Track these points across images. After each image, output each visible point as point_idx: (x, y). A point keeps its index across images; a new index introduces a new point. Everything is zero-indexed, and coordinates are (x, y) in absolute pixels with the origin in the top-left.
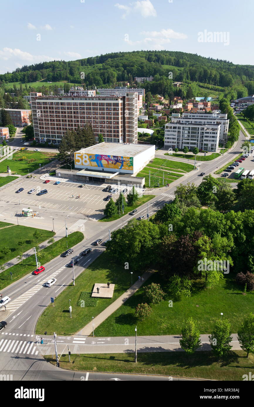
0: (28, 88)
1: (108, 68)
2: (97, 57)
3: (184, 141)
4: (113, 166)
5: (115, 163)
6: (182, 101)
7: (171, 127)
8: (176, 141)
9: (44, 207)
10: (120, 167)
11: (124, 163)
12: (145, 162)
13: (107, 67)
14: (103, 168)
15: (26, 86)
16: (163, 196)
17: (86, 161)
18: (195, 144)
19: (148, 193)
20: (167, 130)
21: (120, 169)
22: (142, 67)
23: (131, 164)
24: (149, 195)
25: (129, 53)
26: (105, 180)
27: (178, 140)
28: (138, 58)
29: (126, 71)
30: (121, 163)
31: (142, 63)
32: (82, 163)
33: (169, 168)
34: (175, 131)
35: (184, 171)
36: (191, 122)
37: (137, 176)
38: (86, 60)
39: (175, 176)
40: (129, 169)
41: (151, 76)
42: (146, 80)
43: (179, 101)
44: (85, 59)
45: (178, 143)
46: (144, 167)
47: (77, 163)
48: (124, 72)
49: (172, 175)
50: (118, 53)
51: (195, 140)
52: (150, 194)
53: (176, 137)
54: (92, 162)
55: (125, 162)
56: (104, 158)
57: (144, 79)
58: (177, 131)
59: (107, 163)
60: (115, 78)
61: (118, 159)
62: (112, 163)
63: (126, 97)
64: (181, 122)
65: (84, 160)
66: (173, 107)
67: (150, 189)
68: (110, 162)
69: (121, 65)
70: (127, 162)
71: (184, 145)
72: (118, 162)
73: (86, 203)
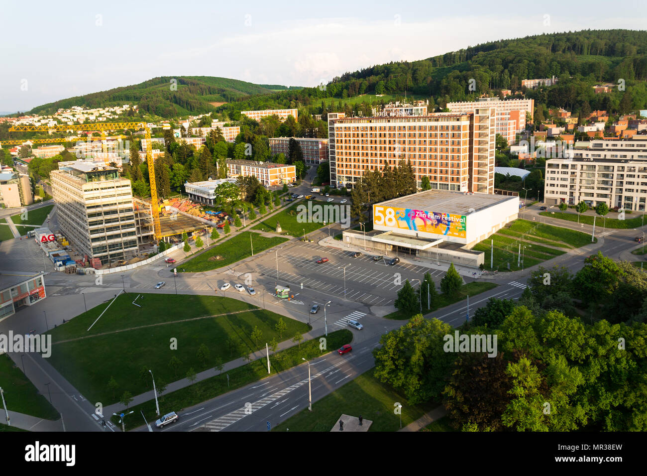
0: (343, 105)
1: (476, 68)
2: (461, 51)
3: (583, 190)
4: (432, 229)
5: (437, 225)
6: (606, 119)
7: (558, 165)
8: (567, 190)
9: (309, 287)
10: (444, 232)
11: (452, 226)
12: (494, 225)
13: (474, 66)
14: (417, 232)
15: (340, 104)
16: (513, 286)
17: (390, 220)
18: (605, 196)
19: (485, 279)
20: (550, 170)
21: (445, 234)
22: (537, 62)
23: (463, 227)
24: (485, 283)
25: (518, 40)
26: (417, 252)
27: (571, 189)
28: (532, 48)
29: (506, 71)
30: (446, 224)
31: (537, 55)
32: (385, 222)
33: (541, 238)
34: (566, 173)
35: (568, 245)
36: (605, 155)
37: (473, 249)
38: (442, 58)
39: (548, 253)
40: (459, 236)
41: (553, 77)
42: (543, 84)
43: (600, 119)
44: (440, 56)
45: (572, 194)
46: (491, 234)
47: (377, 221)
48: (502, 72)
49: (542, 251)
50: (498, 41)
51: (606, 189)
52: (487, 281)
53: (568, 183)
54: (400, 221)
55: (453, 224)
56: (419, 215)
57: (539, 83)
58: (570, 173)
59: (424, 224)
60: (487, 84)
61: (441, 218)
62: (432, 224)
63: (475, 115)
64: (584, 156)
65: (387, 218)
66: (583, 129)
67: (490, 272)
68: (429, 222)
69: (499, 60)
70: (457, 224)
71: (583, 198)
72: (441, 222)
73: (375, 286)
